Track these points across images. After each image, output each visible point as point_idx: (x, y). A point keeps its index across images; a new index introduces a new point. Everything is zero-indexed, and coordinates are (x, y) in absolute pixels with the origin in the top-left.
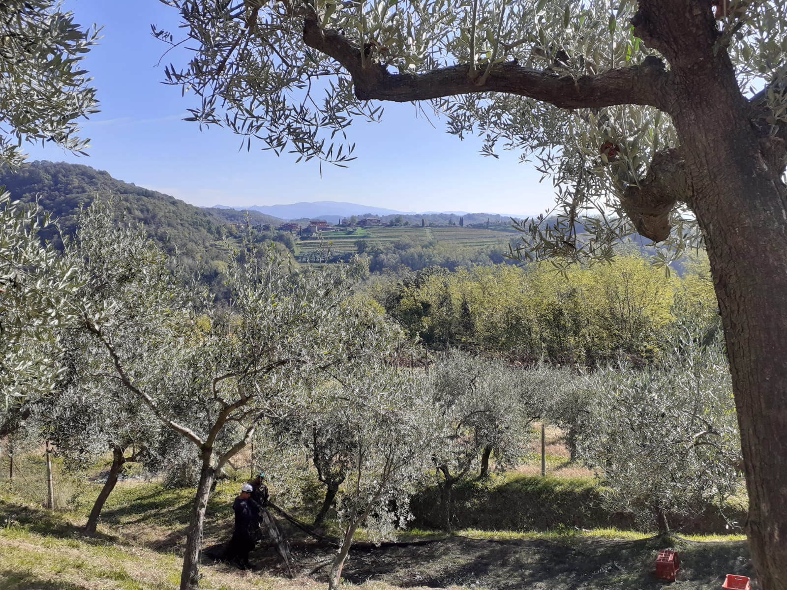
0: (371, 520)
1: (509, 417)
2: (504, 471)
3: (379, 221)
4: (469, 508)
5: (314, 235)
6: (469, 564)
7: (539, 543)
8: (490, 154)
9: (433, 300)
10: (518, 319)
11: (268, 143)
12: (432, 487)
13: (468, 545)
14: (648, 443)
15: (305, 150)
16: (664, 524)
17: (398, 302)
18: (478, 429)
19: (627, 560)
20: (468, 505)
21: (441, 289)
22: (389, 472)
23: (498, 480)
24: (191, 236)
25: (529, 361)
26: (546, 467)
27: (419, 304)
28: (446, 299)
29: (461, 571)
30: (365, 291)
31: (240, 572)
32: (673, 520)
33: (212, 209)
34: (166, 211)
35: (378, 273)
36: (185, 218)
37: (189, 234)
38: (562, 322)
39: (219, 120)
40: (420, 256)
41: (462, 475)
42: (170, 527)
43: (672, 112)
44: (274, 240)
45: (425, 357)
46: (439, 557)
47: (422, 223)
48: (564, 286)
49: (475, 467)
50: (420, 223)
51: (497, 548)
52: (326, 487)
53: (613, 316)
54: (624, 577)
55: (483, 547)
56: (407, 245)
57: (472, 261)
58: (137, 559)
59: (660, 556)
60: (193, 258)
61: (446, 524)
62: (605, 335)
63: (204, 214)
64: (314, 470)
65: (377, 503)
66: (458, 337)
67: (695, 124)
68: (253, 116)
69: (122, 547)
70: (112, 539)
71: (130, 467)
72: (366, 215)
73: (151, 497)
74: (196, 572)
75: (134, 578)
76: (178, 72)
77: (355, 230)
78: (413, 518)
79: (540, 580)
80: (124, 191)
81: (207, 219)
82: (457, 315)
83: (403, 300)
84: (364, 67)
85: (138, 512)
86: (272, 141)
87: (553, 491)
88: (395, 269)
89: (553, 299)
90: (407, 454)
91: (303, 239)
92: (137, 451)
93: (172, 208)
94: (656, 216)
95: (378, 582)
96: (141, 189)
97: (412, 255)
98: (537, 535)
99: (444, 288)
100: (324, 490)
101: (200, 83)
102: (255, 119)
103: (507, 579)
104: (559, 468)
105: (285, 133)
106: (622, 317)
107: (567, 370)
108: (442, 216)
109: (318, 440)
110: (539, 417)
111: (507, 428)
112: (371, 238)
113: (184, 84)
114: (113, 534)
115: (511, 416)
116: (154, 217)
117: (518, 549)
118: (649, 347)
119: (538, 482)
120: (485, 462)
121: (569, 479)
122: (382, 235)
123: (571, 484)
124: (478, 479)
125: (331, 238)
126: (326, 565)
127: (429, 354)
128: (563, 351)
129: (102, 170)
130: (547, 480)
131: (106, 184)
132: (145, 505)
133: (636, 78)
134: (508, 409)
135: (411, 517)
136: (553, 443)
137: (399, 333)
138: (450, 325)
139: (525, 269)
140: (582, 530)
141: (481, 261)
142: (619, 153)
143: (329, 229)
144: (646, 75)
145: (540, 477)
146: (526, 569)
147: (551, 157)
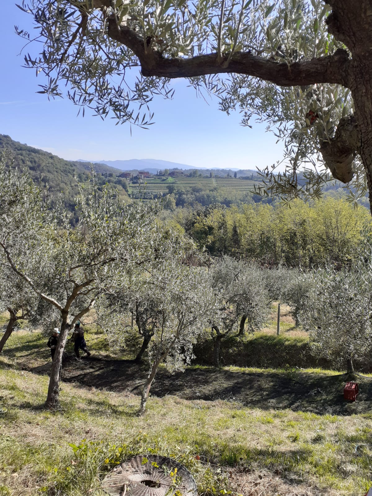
0: (169, 358)
1: (257, 298)
2: (253, 331)
3: (182, 173)
4: (231, 353)
5: (141, 181)
6: (229, 387)
7: (273, 376)
8: (246, 125)
9: (215, 225)
10: (268, 238)
11: (97, 112)
12: (209, 339)
13: (229, 376)
14: (341, 316)
15: (121, 117)
16: (351, 366)
17: (193, 226)
18: (238, 305)
19: (326, 387)
20: (231, 351)
21: (220, 218)
22: (181, 329)
23: (249, 337)
24: (63, 179)
25: (273, 264)
26: (280, 330)
27: (206, 228)
28: (223, 224)
29: (224, 391)
30: (172, 218)
31: (88, 388)
32: (357, 364)
33: (76, 162)
34: (47, 162)
35: (181, 206)
36: (59, 167)
37: (61, 178)
38: (296, 241)
39: (60, 94)
40: (208, 196)
41: (227, 332)
42: (46, 360)
43: (351, 87)
44: (116, 183)
45: (209, 260)
46: (211, 382)
47: (211, 175)
48: (298, 218)
49: (236, 328)
50: (209, 175)
51: (247, 378)
52: (143, 338)
53: (328, 237)
54: (324, 397)
55: (238, 377)
56: (200, 189)
57: (241, 201)
58: (24, 378)
59: (347, 385)
60: (64, 193)
61: (217, 362)
62: (322, 250)
63: (71, 165)
64: (136, 327)
65: (173, 348)
66: (230, 248)
67: (365, 95)
68: (86, 93)
69: (15, 371)
70: (10, 366)
71: (22, 323)
72: (174, 169)
73: (34, 341)
74: (58, 386)
75: (21, 389)
76: (33, 60)
77: (167, 178)
78: (195, 357)
79: (273, 398)
80: (20, 148)
81: (73, 168)
82: (230, 235)
83: (196, 224)
84: (146, 52)
85: (27, 350)
86: (99, 111)
87: (283, 344)
88: (191, 204)
89: (291, 226)
90: (192, 319)
91: (134, 183)
92: (25, 312)
93: (51, 161)
94: (341, 163)
95: (173, 396)
96: (31, 147)
97: (203, 196)
98: (272, 371)
99: (222, 218)
100: (142, 340)
101: (48, 68)
102: (88, 95)
103: (252, 397)
104: (288, 330)
105: (108, 105)
106: (334, 238)
107: (296, 270)
108: (223, 171)
109: (139, 309)
110: (277, 299)
111: (256, 305)
112: (178, 184)
113: (37, 68)
114: (11, 363)
115: (259, 298)
116: (39, 166)
117: (260, 379)
118: (349, 257)
119: (274, 339)
120: (242, 325)
121: (294, 337)
122: (184, 182)
123: (295, 340)
124: (237, 336)
125: (152, 183)
126: (141, 385)
127: (211, 258)
128: (295, 259)
129: (6, 134)
130: (280, 337)
131: (8, 144)
132: (31, 346)
133: (329, 63)
134: (257, 293)
135: (194, 357)
136: (285, 315)
137: (192, 245)
138: (225, 241)
139: (274, 207)
140: (300, 368)
141: (247, 201)
142: (318, 119)
143: (151, 177)
144: (336, 61)
145: (276, 335)
146: (264, 391)
147: (286, 129)
